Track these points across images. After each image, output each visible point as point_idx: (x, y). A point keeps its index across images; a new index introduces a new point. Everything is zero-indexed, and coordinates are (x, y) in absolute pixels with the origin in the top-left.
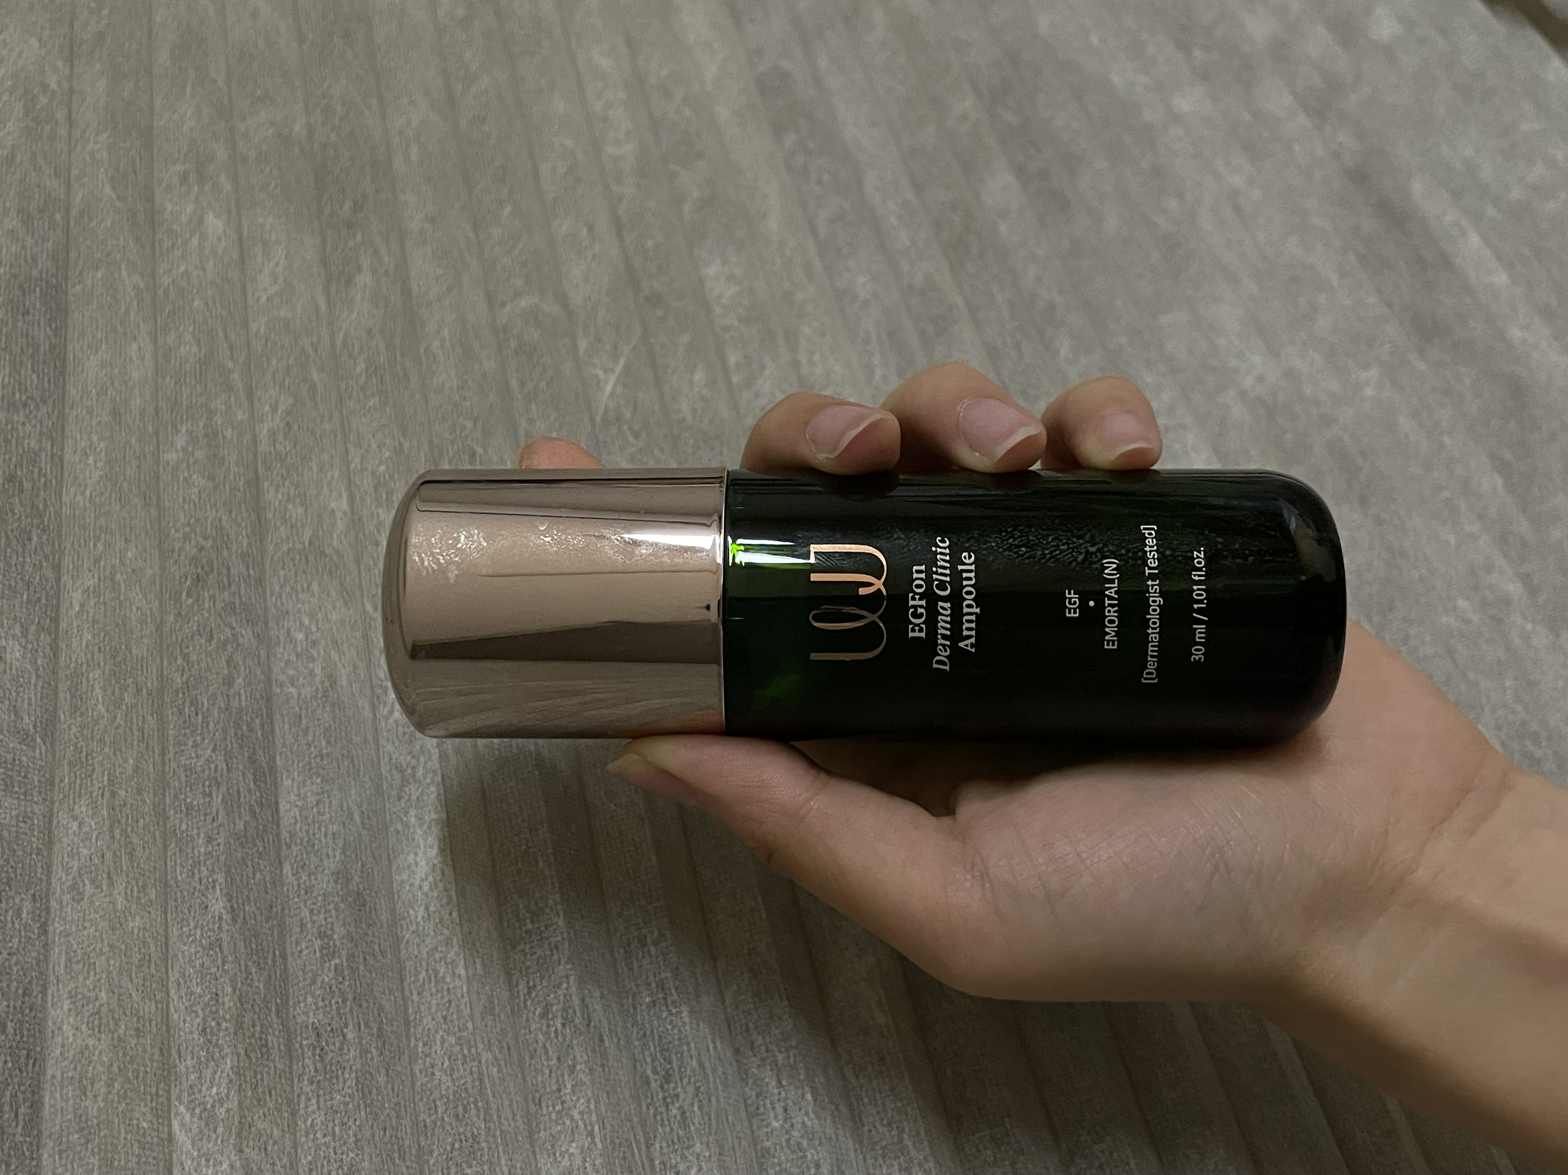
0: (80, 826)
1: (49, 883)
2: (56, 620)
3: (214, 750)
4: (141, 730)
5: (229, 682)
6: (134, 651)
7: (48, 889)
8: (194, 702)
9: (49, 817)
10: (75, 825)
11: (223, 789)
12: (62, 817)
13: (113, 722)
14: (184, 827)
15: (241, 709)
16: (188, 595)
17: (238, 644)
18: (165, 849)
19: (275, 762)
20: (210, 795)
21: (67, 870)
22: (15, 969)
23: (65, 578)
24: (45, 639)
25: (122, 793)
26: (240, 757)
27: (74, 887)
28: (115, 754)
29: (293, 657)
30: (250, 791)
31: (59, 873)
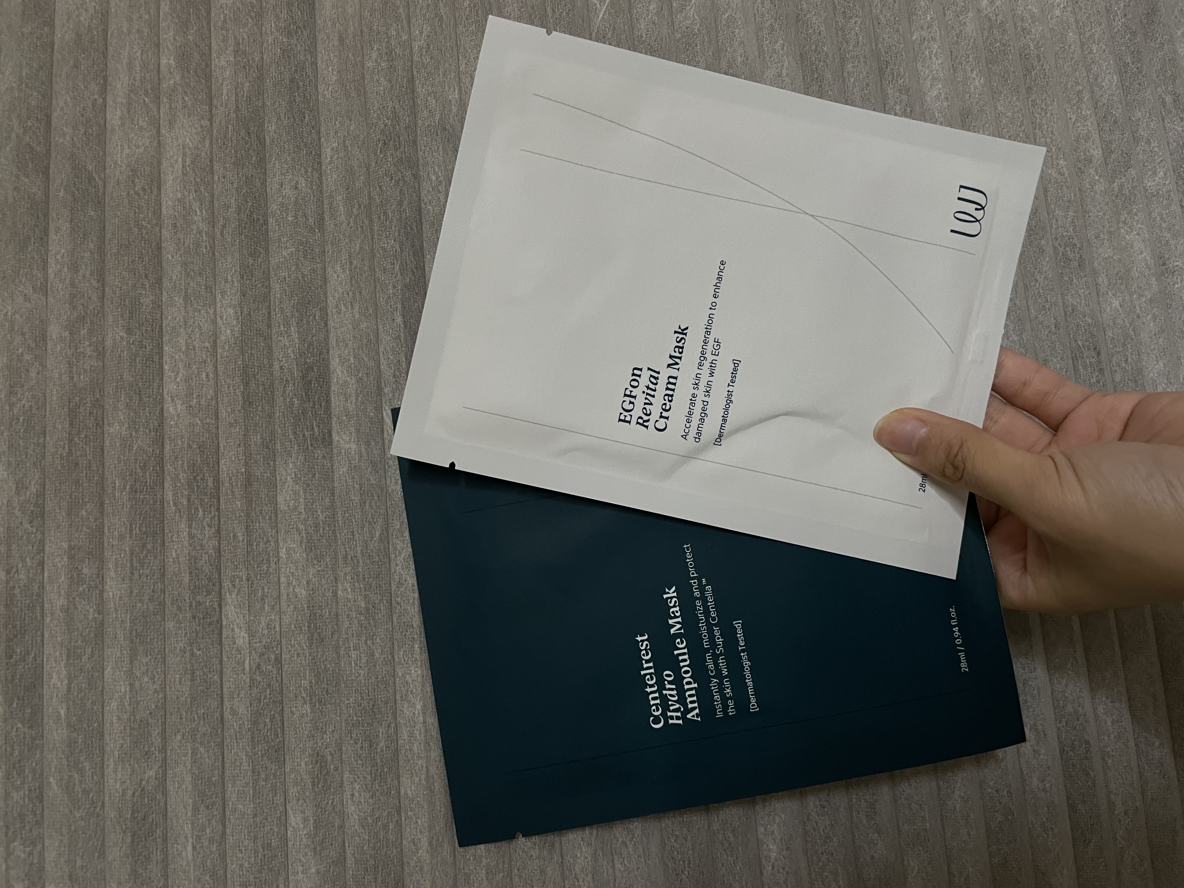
0: (338, 276)
1: (327, 302)
2: (320, 163)
3: (395, 241)
4: (362, 227)
5: (400, 203)
6: (357, 184)
7: (326, 304)
8: (385, 213)
9: (324, 269)
10: (335, 276)
11: (399, 262)
12: (329, 270)
13: (348, 225)
14: (383, 279)
15: (406, 218)
16: (380, 152)
17: (405, 182)
18: (375, 288)
19: (423, 244)
20: (394, 264)
21: (334, 297)
22: (315, 343)
23: (322, 139)
24: (316, 175)
25: (355, 262)
26: (406, 244)
27: (337, 306)
28: (350, 242)
29: (431, 189)
30: (411, 262)
31: (330, 298)
